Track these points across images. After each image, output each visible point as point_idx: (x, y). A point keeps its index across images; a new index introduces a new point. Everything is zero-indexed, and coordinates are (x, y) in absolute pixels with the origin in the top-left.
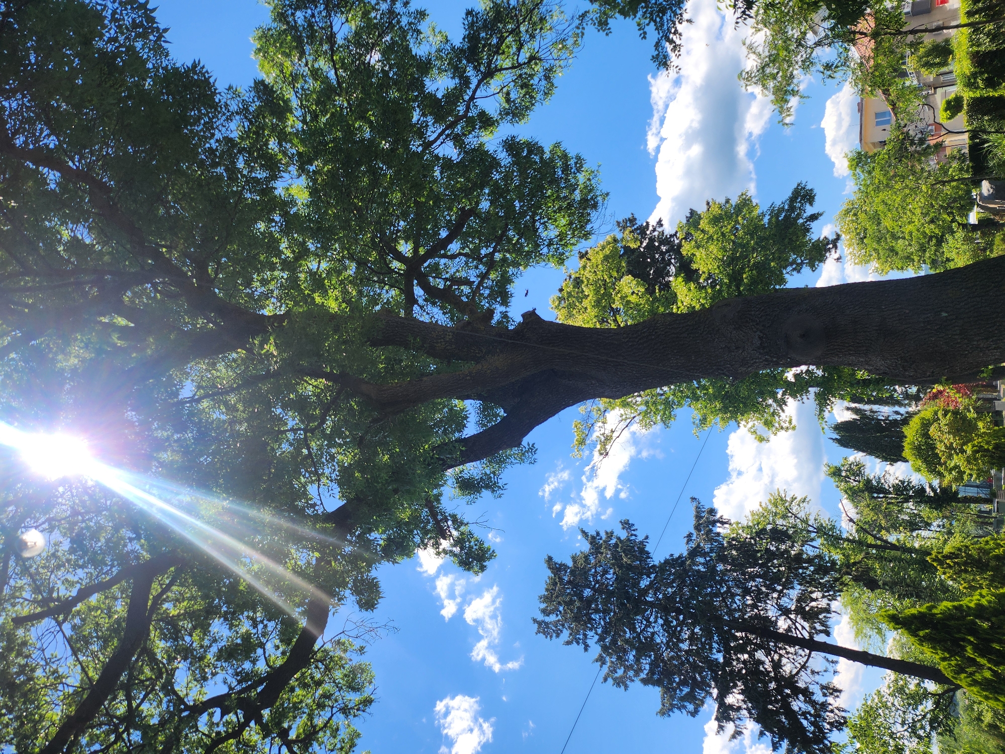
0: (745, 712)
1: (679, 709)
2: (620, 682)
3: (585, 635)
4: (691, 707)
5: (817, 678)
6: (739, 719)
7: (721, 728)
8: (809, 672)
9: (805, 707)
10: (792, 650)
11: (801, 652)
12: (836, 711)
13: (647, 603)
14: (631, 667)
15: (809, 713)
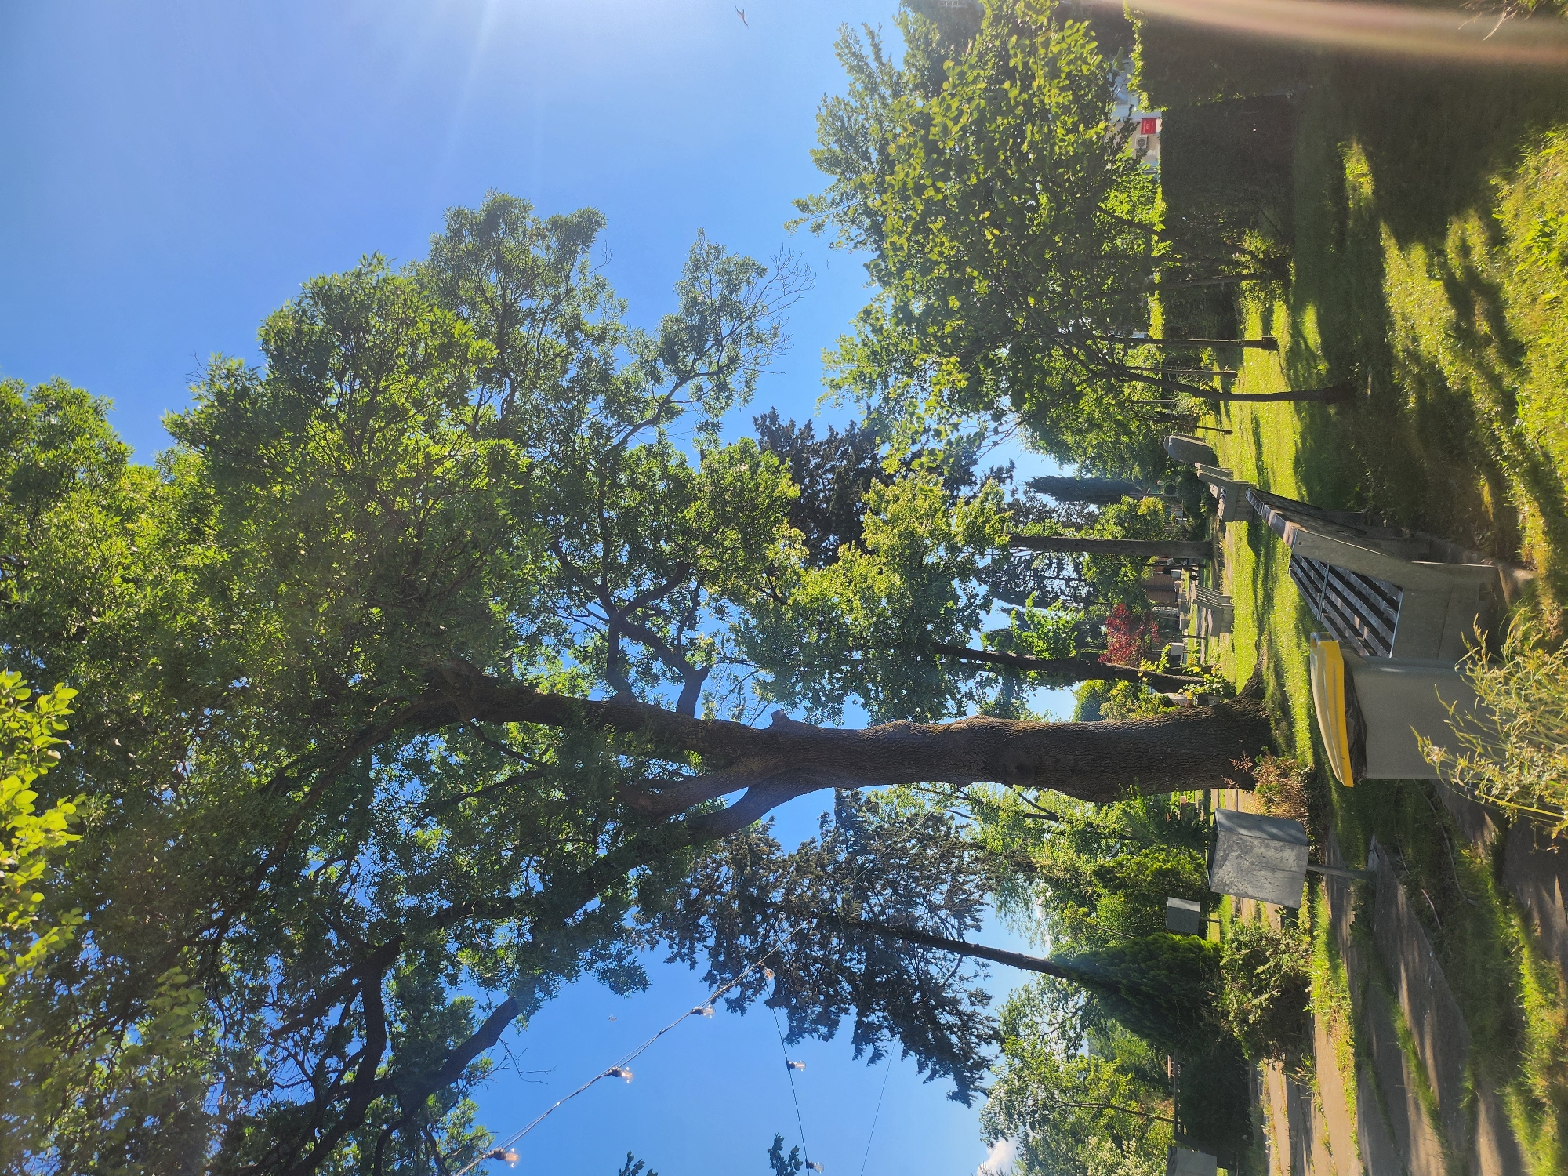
0: (886, 1031)
1: (810, 1033)
2: (737, 1005)
3: (692, 949)
4: (824, 1030)
5: (966, 985)
6: (880, 1039)
7: (859, 1052)
8: (957, 978)
9: (953, 1019)
10: (939, 953)
11: (950, 956)
12: (985, 1021)
13: (773, 904)
14: (749, 985)
15: (955, 1025)
